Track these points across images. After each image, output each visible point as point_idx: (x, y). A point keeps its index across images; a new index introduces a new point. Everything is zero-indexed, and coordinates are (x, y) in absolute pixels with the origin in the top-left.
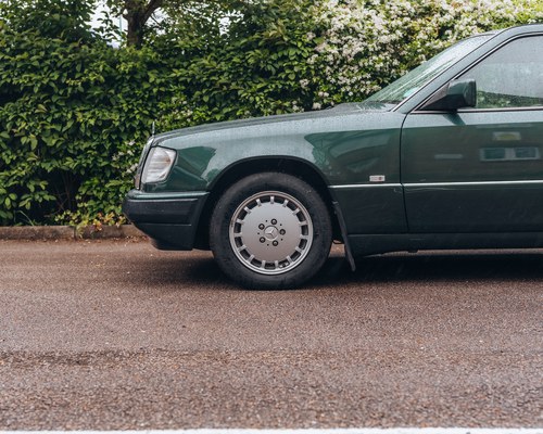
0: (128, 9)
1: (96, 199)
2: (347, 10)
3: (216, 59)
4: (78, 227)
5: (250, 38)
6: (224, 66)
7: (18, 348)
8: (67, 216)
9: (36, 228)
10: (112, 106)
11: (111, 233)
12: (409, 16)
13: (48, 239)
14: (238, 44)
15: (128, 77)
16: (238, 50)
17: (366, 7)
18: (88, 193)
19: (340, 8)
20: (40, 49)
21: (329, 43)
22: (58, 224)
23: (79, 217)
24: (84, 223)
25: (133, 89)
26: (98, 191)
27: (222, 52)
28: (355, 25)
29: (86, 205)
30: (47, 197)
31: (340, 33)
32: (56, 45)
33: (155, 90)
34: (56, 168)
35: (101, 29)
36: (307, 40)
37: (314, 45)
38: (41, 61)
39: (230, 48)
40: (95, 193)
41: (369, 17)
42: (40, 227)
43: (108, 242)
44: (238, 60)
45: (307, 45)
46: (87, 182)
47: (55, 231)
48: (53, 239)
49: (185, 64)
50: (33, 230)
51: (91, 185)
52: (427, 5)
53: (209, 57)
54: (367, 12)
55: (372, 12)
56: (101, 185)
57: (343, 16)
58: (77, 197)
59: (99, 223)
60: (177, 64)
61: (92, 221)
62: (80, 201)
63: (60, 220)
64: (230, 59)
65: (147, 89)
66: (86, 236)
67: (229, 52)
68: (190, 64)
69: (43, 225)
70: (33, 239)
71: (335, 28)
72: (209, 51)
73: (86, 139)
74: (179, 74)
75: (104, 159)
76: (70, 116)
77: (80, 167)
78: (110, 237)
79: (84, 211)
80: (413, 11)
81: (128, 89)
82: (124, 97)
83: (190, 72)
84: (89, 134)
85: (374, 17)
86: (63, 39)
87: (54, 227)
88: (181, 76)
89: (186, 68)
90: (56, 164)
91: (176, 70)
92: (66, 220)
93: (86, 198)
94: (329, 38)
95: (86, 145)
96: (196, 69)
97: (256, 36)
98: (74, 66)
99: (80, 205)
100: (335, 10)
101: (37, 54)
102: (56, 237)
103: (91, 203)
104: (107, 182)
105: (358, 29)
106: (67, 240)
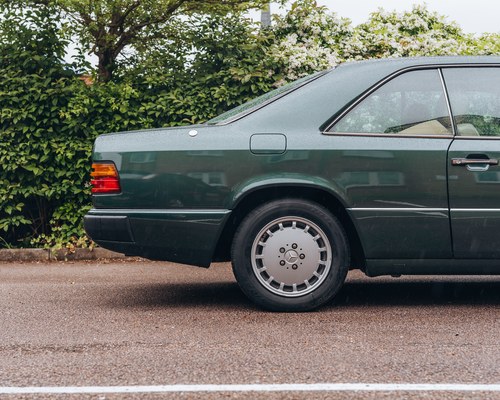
0: (100, 46)
1: (69, 223)
2: (304, 48)
3: (182, 94)
4: (53, 249)
5: (215, 74)
6: (189, 100)
7: (22, 342)
8: (41, 239)
9: (13, 251)
10: (85, 137)
11: (83, 255)
12: (361, 54)
13: (24, 260)
14: (203, 80)
15: (101, 111)
16: (204, 85)
17: (322, 45)
18: (63, 218)
19: (297, 48)
20: (18, 84)
21: (286, 79)
22: (34, 246)
23: (53, 241)
24: (59, 246)
25: (105, 122)
26: (71, 217)
27: (188, 86)
28: (310, 63)
29: (60, 229)
30: (24, 221)
31: (297, 70)
32: (34, 81)
33: (126, 123)
34: (32, 195)
35: (74, 64)
36: (267, 77)
37: (273, 81)
38: (18, 96)
39: (195, 83)
40: (68, 218)
41: (324, 55)
42: (17, 250)
43: (80, 263)
44: (204, 95)
45: (267, 82)
46: (61, 208)
47: (31, 254)
48: (29, 261)
49: (153, 98)
50: (10, 253)
51: (65, 210)
52: (377, 44)
53: (175, 92)
54: (322, 51)
55: (327, 51)
56: (74, 211)
57: (300, 55)
58: (51, 222)
59: (72, 246)
60: (145, 98)
61: (65, 244)
62: (54, 226)
63: (35, 243)
64: (196, 94)
65: (118, 122)
66: (60, 258)
67: (194, 87)
68: (158, 98)
69: (19, 247)
70: (10, 261)
71: (293, 66)
72: (176, 86)
73: (61, 167)
74: (148, 107)
75: (78, 187)
76: (45, 146)
77: (55, 194)
78: (82, 259)
79: (58, 234)
80: (365, 49)
81: (100, 121)
82: (96, 129)
83: (159, 106)
84: (63, 164)
85: (328, 55)
86: (41, 75)
87: (29, 250)
88: (150, 110)
89: (154, 102)
90: (32, 190)
91: (144, 104)
92: (41, 244)
93: (60, 223)
94: (286, 74)
95: (60, 174)
96: (164, 103)
97: (221, 73)
98: (51, 100)
99: (54, 229)
100: (292, 48)
101: (16, 89)
102: (31, 259)
103: (65, 227)
104: (79, 207)
105: (313, 67)
106: (42, 261)
